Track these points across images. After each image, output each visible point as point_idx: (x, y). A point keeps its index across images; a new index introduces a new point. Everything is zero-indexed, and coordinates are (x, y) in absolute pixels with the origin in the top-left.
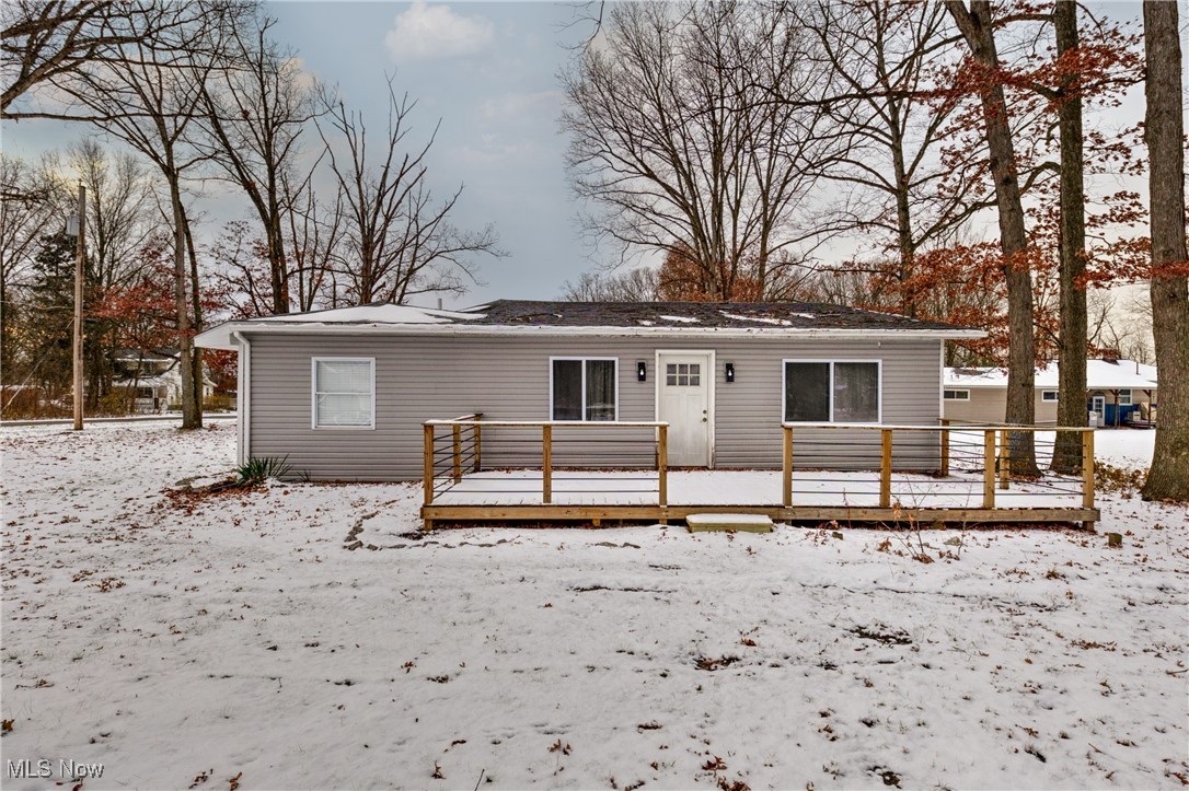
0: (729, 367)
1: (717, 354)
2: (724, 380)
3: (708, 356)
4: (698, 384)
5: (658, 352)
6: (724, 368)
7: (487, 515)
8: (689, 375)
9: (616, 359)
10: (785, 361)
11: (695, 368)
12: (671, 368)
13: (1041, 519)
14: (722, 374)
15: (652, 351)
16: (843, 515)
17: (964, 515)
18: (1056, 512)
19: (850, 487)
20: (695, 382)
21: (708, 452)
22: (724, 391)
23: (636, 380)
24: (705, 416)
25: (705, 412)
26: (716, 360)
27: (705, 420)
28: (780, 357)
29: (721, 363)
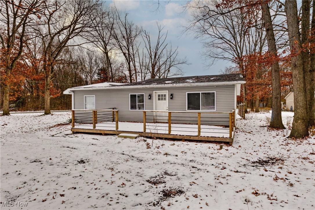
0: (172, 95)
1: (168, 91)
2: (170, 99)
5: (154, 91)
6: (170, 95)
7: (82, 131)
8: (163, 97)
10: (187, 93)
11: (165, 95)
12: (159, 96)
13: (214, 140)
15: (152, 91)
16: (157, 136)
17: (190, 137)
18: (218, 138)
19: (159, 128)
20: (165, 99)
25: (167, 107)
26: (168, 93)
28: (185, 92)
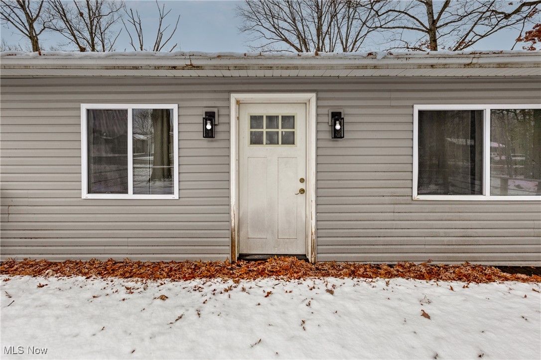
0: (337, 116)
1: (318, 99)
2: (328, 136)
3: (306, 104)
4: (293, 143)
5: (234, 97)
6: (328, 119)
8: (280, 130)
9: (174, 107)
10: (418, 108)
11: (289, 120)
12: (256, 120)
14: (326, 127)
15: (225, 95)
20: (289, 140)
21: (306, 237)
22: (329, 152)
23: (200, 135)
24: (302, 186)
25: (302, 180)
26: (318, 107)
27: (302, 191)
28: (409, 103)
29: (325, 111)
